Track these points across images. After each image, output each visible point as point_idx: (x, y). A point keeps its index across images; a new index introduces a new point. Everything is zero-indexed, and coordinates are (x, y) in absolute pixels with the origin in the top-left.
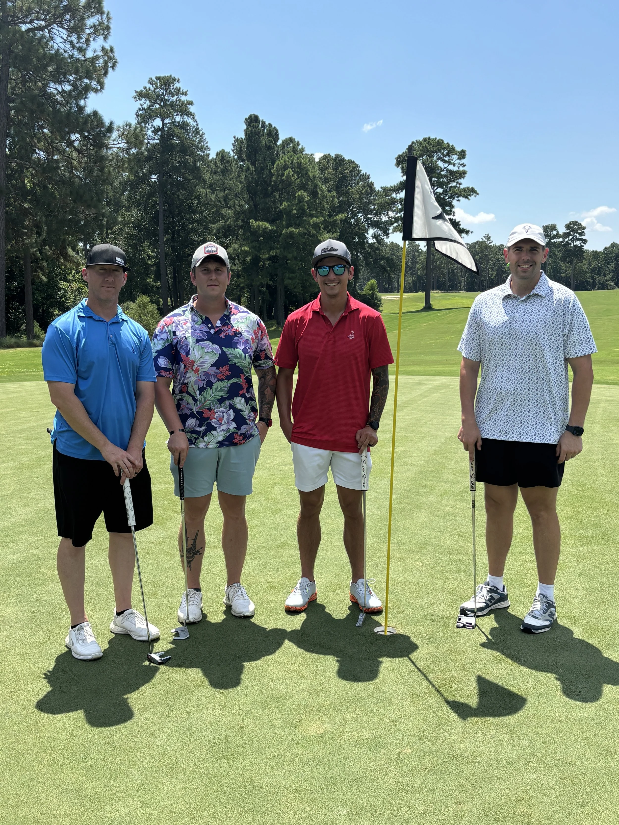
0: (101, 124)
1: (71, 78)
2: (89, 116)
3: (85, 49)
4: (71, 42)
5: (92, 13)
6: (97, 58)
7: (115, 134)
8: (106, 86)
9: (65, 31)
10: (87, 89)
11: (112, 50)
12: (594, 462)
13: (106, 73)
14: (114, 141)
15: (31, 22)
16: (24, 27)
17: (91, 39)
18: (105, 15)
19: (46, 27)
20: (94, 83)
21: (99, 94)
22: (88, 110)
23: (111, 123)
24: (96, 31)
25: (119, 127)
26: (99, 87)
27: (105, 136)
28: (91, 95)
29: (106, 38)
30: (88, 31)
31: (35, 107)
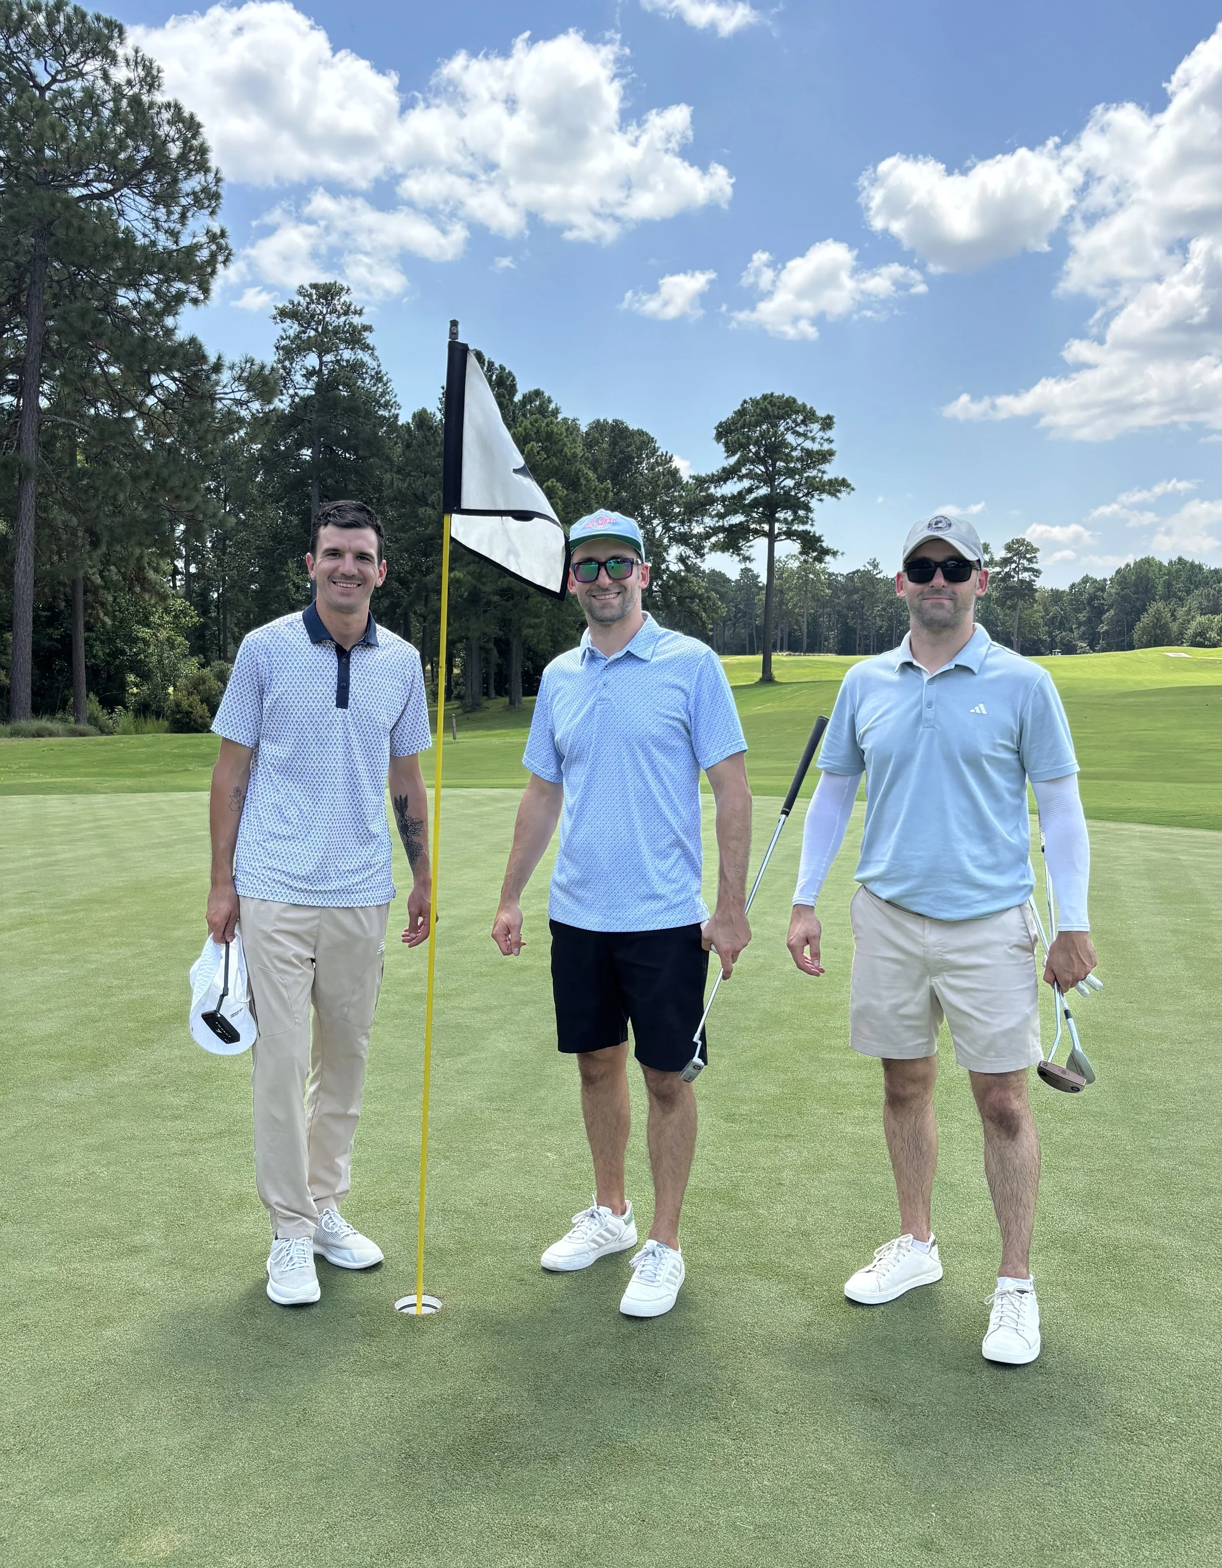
0: (204, 358)
1: (153, 280)
2: (181, 345)
3: (179, 232)
4: (156, 221)
5: (191, 170)
6: (197, 247)
7: (226, 376)
8: (213, 295)
9: (144, 201)
10: (180, 297)
11: (223, 234)
13: (214, 272)
14: (224, 387)
15: (87, 184)
16: (76, 192)
17: (189, 214)
18: (213, 175)
19: (111, 193)
20: (193, 289)
21: (202, 306)
22: (181, 336)
23: (219, 358)
24: (197, 199)
26: (202, 297)
27: (208, 378)
28: (186, 308)
29: (212, 213)
30: (184, 201)
31: (87, 327)
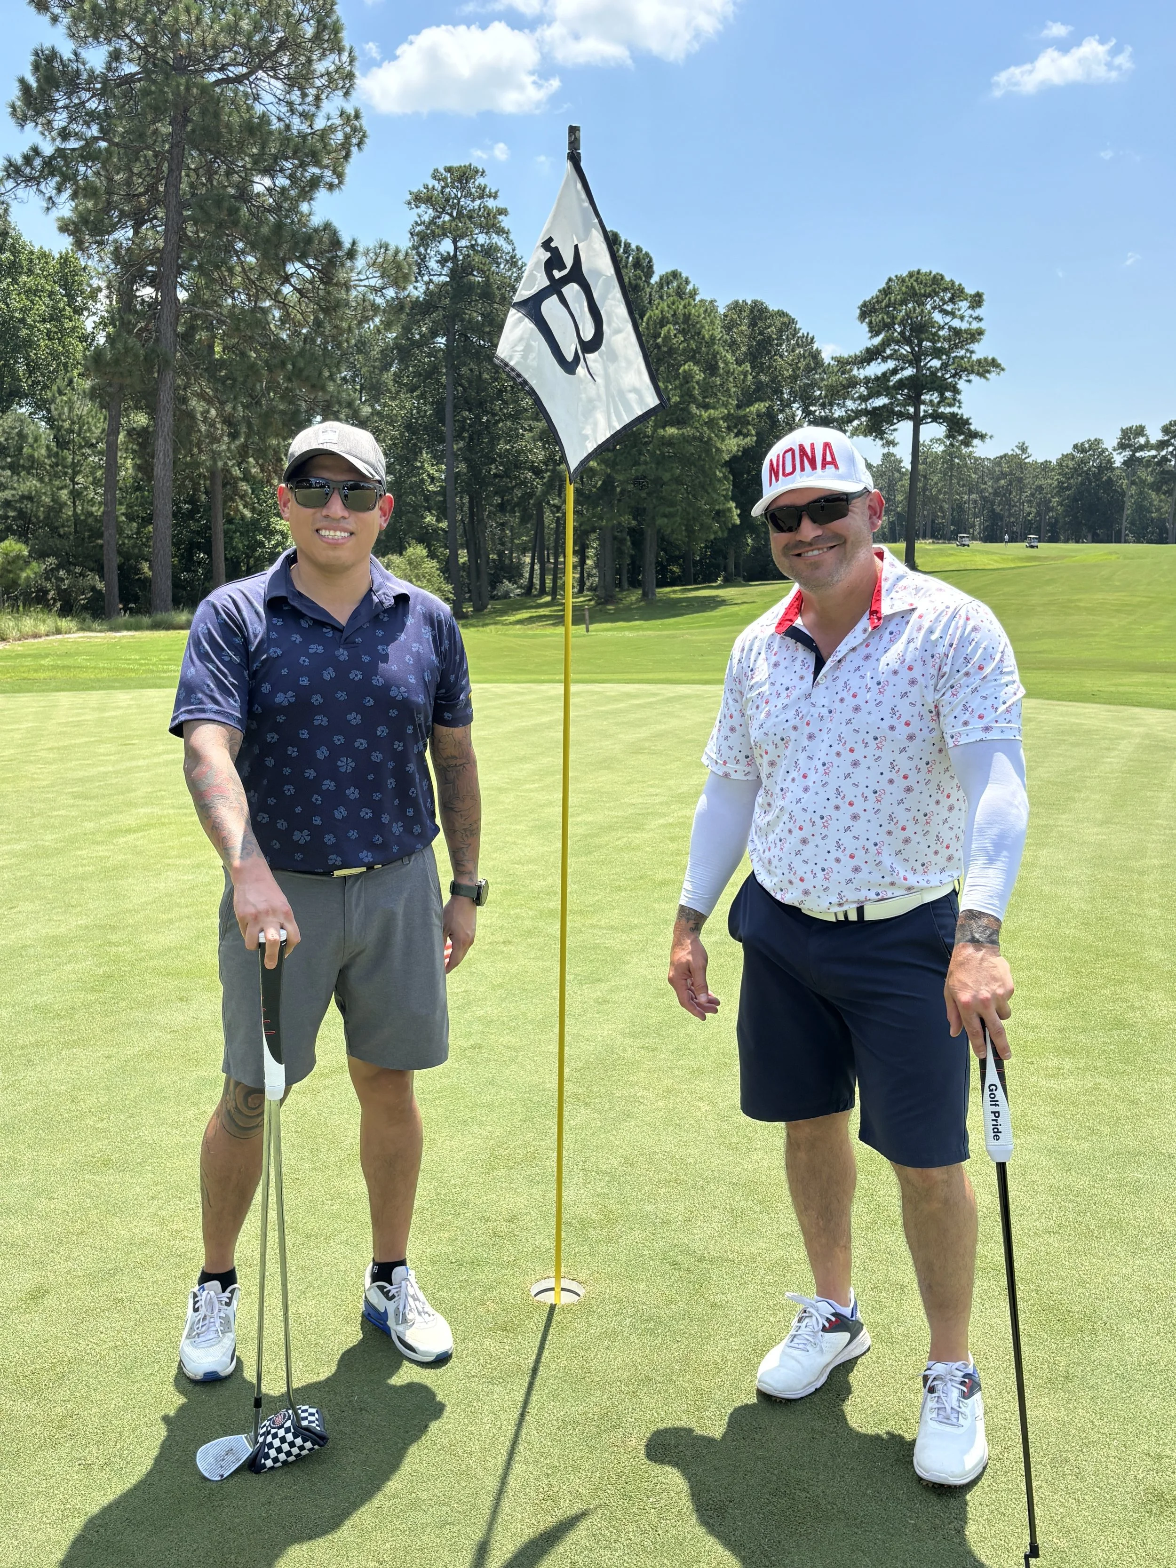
0: (336, 243)
1: (288, 165)
2: (316, 230)
3: (313, 115)
4: (290, 104)
5: (324, 50)
6: (332, 129)
7: (360, 262)
8: (347, 179)
9: (278, 84)
10: (315, 183)
11: (357, 116)
12: (1142, 873)
13: (347, 156)
14: (359, 273)
15: (222, 69)
16: (212, 77)
17: (323, 96)
18: (346, 54)
19: (246, 76)
20: (328, 173)
21: (336, 192)
22: (316, 221)
23: (354, 243)
24: (331, 80)
25: (368, 250)
26: (336, 181)
27: (343, 265)
28: (321, 194)
29: (347, 94)
30: (318, 83)
31: (223, 216)
